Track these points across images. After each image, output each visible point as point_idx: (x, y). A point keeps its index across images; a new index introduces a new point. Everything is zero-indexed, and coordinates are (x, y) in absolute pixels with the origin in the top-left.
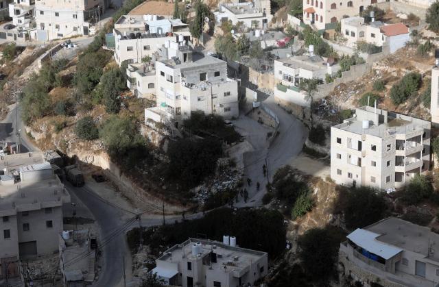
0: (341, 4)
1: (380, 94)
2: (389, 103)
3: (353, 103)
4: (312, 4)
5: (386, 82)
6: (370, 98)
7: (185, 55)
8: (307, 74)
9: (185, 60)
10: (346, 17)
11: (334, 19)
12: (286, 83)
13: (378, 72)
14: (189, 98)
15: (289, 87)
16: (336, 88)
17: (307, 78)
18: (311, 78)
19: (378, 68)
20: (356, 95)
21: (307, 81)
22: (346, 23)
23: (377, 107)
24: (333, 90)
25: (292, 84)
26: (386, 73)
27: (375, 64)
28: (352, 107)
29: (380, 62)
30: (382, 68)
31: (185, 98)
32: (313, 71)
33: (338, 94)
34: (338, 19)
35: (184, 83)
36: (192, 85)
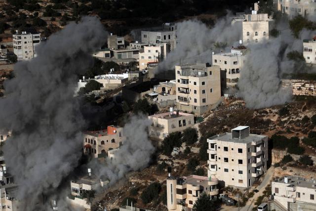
0: (107, 141)
1: (135, 197)
2: (140, 203)
3: (118, 204)
4: (89, 142)
5: (138, 190)
6: (129, 201)
7: (8, 179)
8: (87, 187)
9: (8, 182)
10: (110, 149)
11: (103, 151)
12: (75, 194)
13: (133, 183)
14: (11, 207)
15: (76, 196)
16: (106, 195)
17: (88, 190)
18: (90, 189)
19: (133, 180)
20: (119, 199)
21: (88, 192)
22: (111, 153)
23: (133, 206)
24: (104, 196)
25: (78, 194)
26: (137, 184)
27: (130, 178)
28: (117, 207)
29: (134, 177)
30: (135, 180)
31: (9, 207)
32: (91, 185)
33: (108, 199)
34: (106, 151)
35: (7, 198)
36: (13, 198)
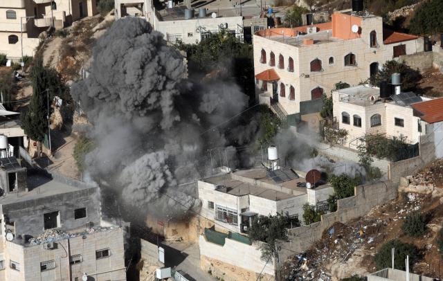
0: (331, 60)
1: (418, 243)
2: (436, 260)
3: (363, 264)
4: (273, 63)
5: (429, 218)
6: (397, 252)
7: (11, 178)
8: (264, 207)
9: (11, 188)
10: (341, 86)
11: (318, 92)
12: (224, 227)
13: (412, 198)
14: (21, 266)
15: (230, 235)
16: (326, 233)
17: (266, 214)
18: (274, 214)
19: (411, 188)
20: (368, 247)
21: (266, 221)
22: (342, 100)
23: (411, 271)
24: (319, 237)
25: (236, 229)
26: (428, 198)
27: (404, 181)
28: (360, 272)
29: (415, 176)
30: (420, 188)
31: (13, 267)
32: (277, 200)
33: (331, 246)
34: (326, 91)
35: (10, 236)
36: (27, 238)
